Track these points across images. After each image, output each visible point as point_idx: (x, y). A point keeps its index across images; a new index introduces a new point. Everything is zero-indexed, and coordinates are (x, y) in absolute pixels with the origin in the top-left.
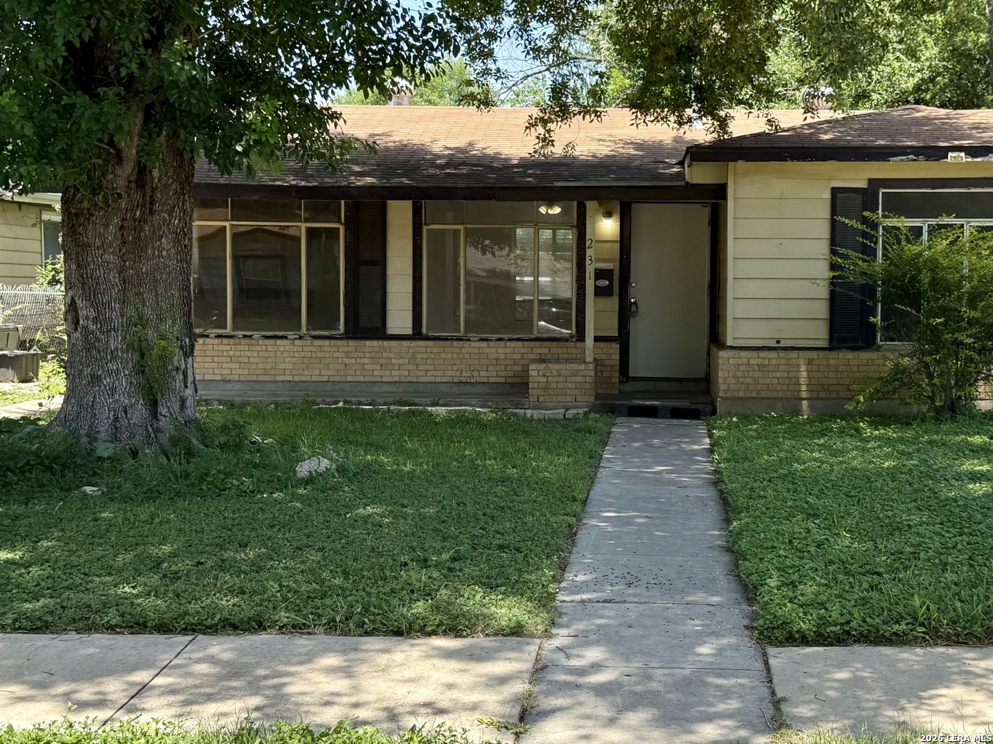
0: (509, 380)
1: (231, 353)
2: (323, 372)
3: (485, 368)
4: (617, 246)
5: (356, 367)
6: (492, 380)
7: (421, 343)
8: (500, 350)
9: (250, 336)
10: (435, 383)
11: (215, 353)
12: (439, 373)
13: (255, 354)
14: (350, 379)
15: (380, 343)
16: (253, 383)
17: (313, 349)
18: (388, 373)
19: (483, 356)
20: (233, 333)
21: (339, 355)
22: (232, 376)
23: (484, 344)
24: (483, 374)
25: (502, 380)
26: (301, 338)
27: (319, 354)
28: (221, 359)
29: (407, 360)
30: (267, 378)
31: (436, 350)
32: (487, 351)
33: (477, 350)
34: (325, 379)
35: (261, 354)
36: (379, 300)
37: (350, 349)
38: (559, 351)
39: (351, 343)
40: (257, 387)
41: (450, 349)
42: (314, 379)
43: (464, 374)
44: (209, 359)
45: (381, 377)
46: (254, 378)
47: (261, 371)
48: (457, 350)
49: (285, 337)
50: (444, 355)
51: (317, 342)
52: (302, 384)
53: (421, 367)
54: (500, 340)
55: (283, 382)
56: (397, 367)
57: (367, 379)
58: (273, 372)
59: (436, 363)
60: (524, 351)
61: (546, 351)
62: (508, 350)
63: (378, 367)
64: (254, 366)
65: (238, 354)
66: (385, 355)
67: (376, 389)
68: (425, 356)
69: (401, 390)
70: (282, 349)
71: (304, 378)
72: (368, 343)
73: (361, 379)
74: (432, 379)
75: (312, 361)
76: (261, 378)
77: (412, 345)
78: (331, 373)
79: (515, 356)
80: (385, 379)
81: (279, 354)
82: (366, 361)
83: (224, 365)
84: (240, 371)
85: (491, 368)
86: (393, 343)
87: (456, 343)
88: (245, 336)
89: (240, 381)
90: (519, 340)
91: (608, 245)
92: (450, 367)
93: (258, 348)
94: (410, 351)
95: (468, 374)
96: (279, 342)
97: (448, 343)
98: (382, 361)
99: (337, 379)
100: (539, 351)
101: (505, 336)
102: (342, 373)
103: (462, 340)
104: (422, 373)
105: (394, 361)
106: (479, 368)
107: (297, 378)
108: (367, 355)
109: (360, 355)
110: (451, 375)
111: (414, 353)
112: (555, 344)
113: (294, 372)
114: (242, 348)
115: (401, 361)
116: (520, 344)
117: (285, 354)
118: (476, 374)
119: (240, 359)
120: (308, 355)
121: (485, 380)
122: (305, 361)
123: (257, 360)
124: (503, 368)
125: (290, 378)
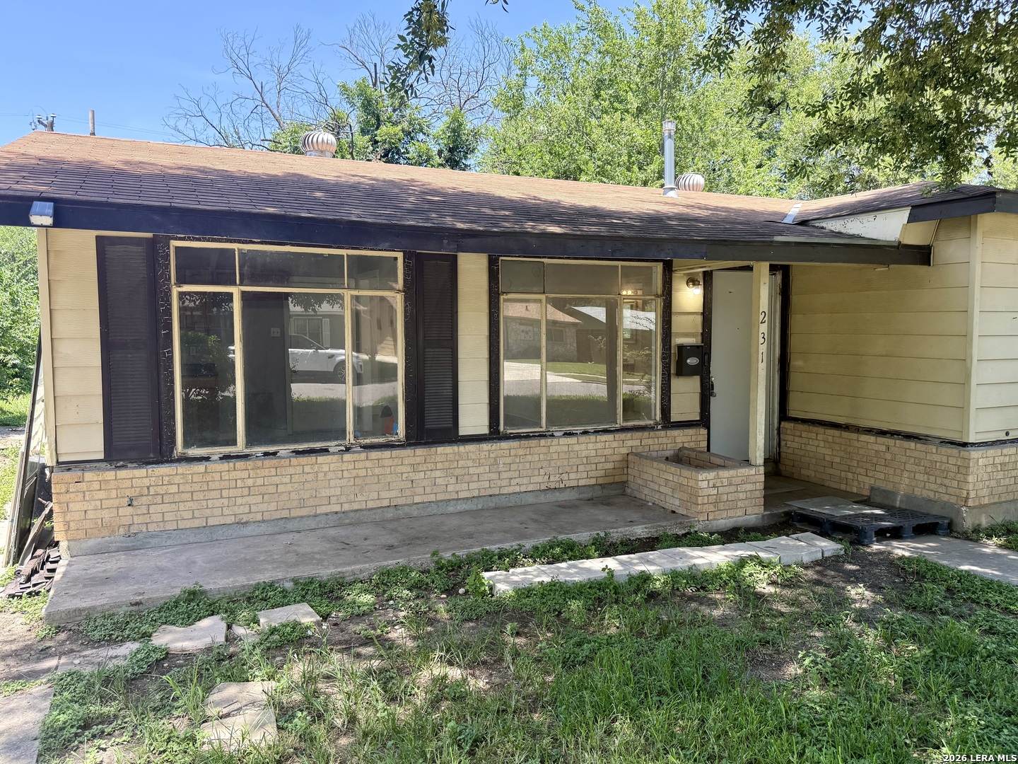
0: (601, 481)
1: (250, 482)
2: (383, 495)
3: (575, 469)
4: (699, 319)
5: (426, 483)
6: (582, 483)
7: (504, 445)
8: (591, 446)
9: (275, 454)
10: (519, 493)
11: (224, 484)
12: (525, 481)
13: (287, 480)
14: (417, 499)
15: (455, 448)
16: (281, 523)
17: (368, 464)
18: (465, 486)
19: (572, 455)
20: (247, 451)
21: (404, 469)
22: (251, 516)
23: (573, 440)
24: (573, 476)
25: (593, 482)
26: (348, 450)
27: (377, 471)
28: (233, 493)
29: (487, 468)
30: (304, 512)
31: (521, 452)
32: (577, 448)
33: (565, 449)
34: (386, 503)
35: (296, 478)
36: (448, 392)
37: (418, 460)
38: (650, 441)
39: (420, 451)
40: (290, 526)
41: (536, 450)
42: (371, 505)
43: (552, 479)
44: (215, 494)
45: (457, 492)
46: (285, 514)
47: (295, 504)
48: (544, 450)
49: (325, 451)
50: (529, 458)
51: (374, 454)
52: (352, 514)
53: (504, 475)
54: (585, 433)
55: (327, 514)
56: (475, 478)
57: (440, 497)
58: (311, 502)
59: (521, 468)
60: (615, 444)
61: (637, 443)
62: (599, 446)
63: (453, 480)
64: (284, 497)
65: (260, 482)
66: (461, 463)
67: (451, 509)
68: (508, 460)
69: (480, 507)
70: (325, 468)
71: (356, 506)
72: (440, 449)
73: (432, 498)
74: (517, 489)
75: (368, 480)
76: (295, 513)
77: (494, 447)
78: (393, 494)
79: (607, 452)
80: (462, 495)
81: (321, 476)
82: (438, 473)
83: (239, 501)
84: (264, 507)
85: (581, 468)
86: (471, 447)
87: (543, 442)
88: (266, 454)
89: (263, 521)
90: (606, 431)
91: (691, 317)
92: (536, 472)
93: (291, 470)
94: (492, 455)
95: (557, 479)
96: (321, 459)
97: (533, 442)
98: (457, 472)
99: (400, 501)
100: (630, 443)
101: (590, 428)
102: (408, 493)
103: (545, 436)
104: (505, 483)
105: (472, 471)
106: (568, 469)
107: (346, 507)
108: (439, 466)
109: (431, 466)
110: (538, 481)
111: (495, 459)
112: (646, 434)
113: (343, 499)
114: (266, 472)
115: (481, 470)
116: (609, 437)
117: (331, 475)
118: (565, 477)
119: (263, 489)
120: (362, 473)
121: (574, 483)
122: (358, 481)
123: (289, 487)
124: (594, 466)
125: (337, 508)
